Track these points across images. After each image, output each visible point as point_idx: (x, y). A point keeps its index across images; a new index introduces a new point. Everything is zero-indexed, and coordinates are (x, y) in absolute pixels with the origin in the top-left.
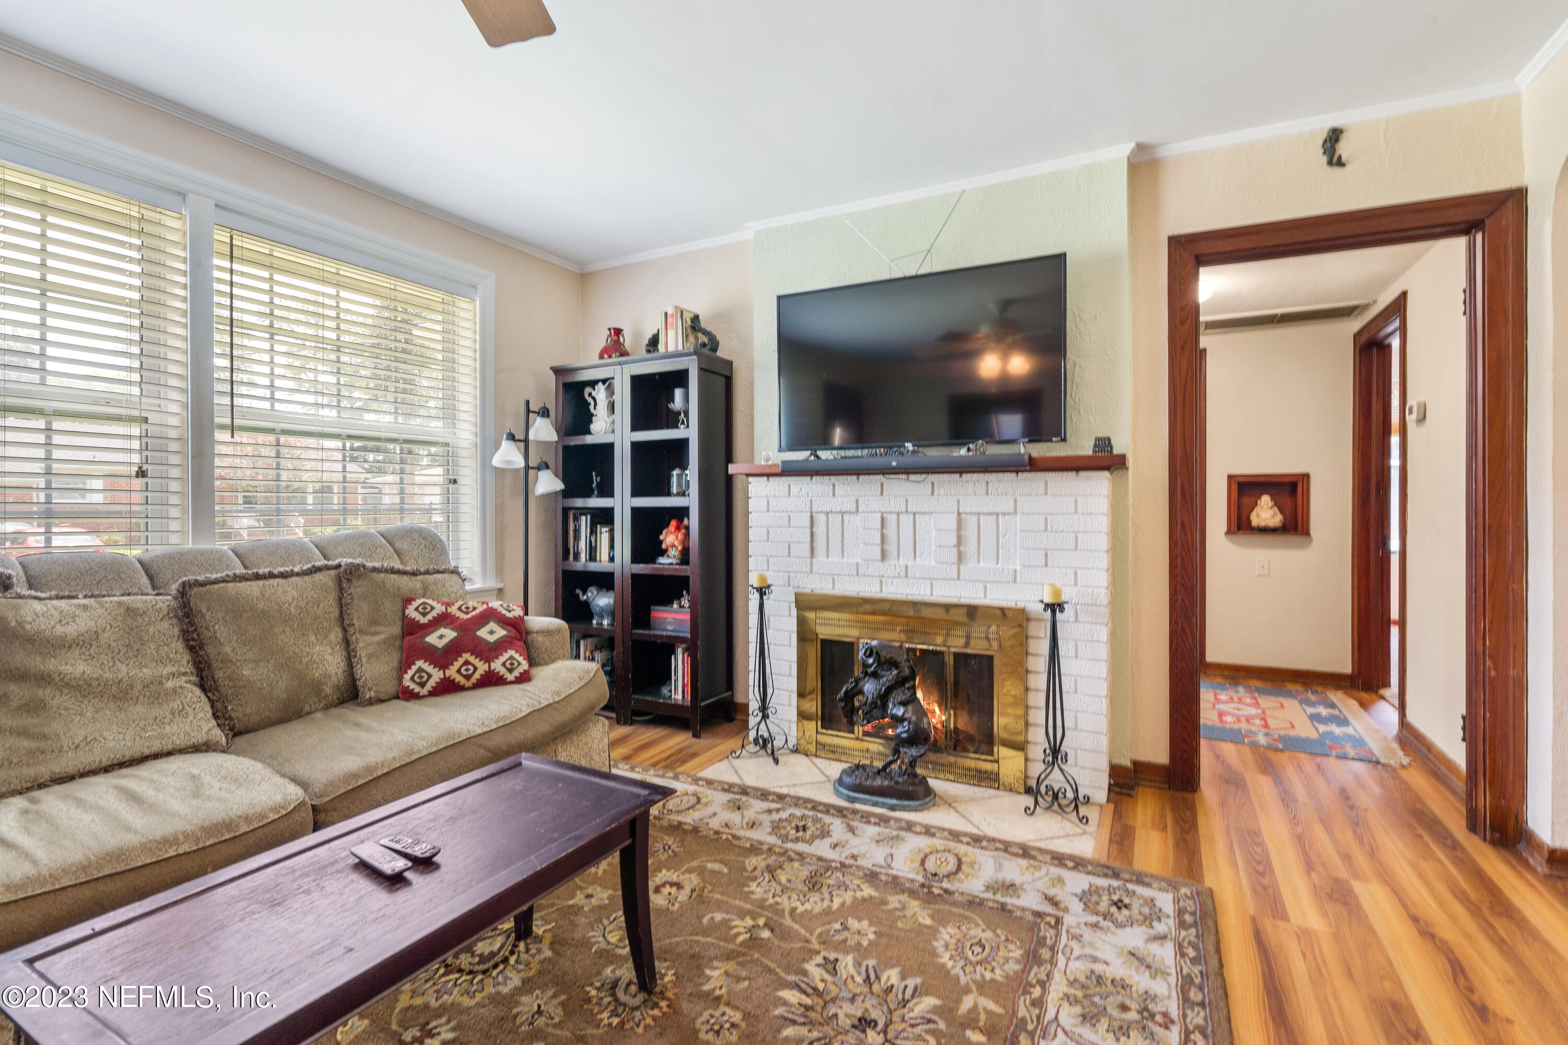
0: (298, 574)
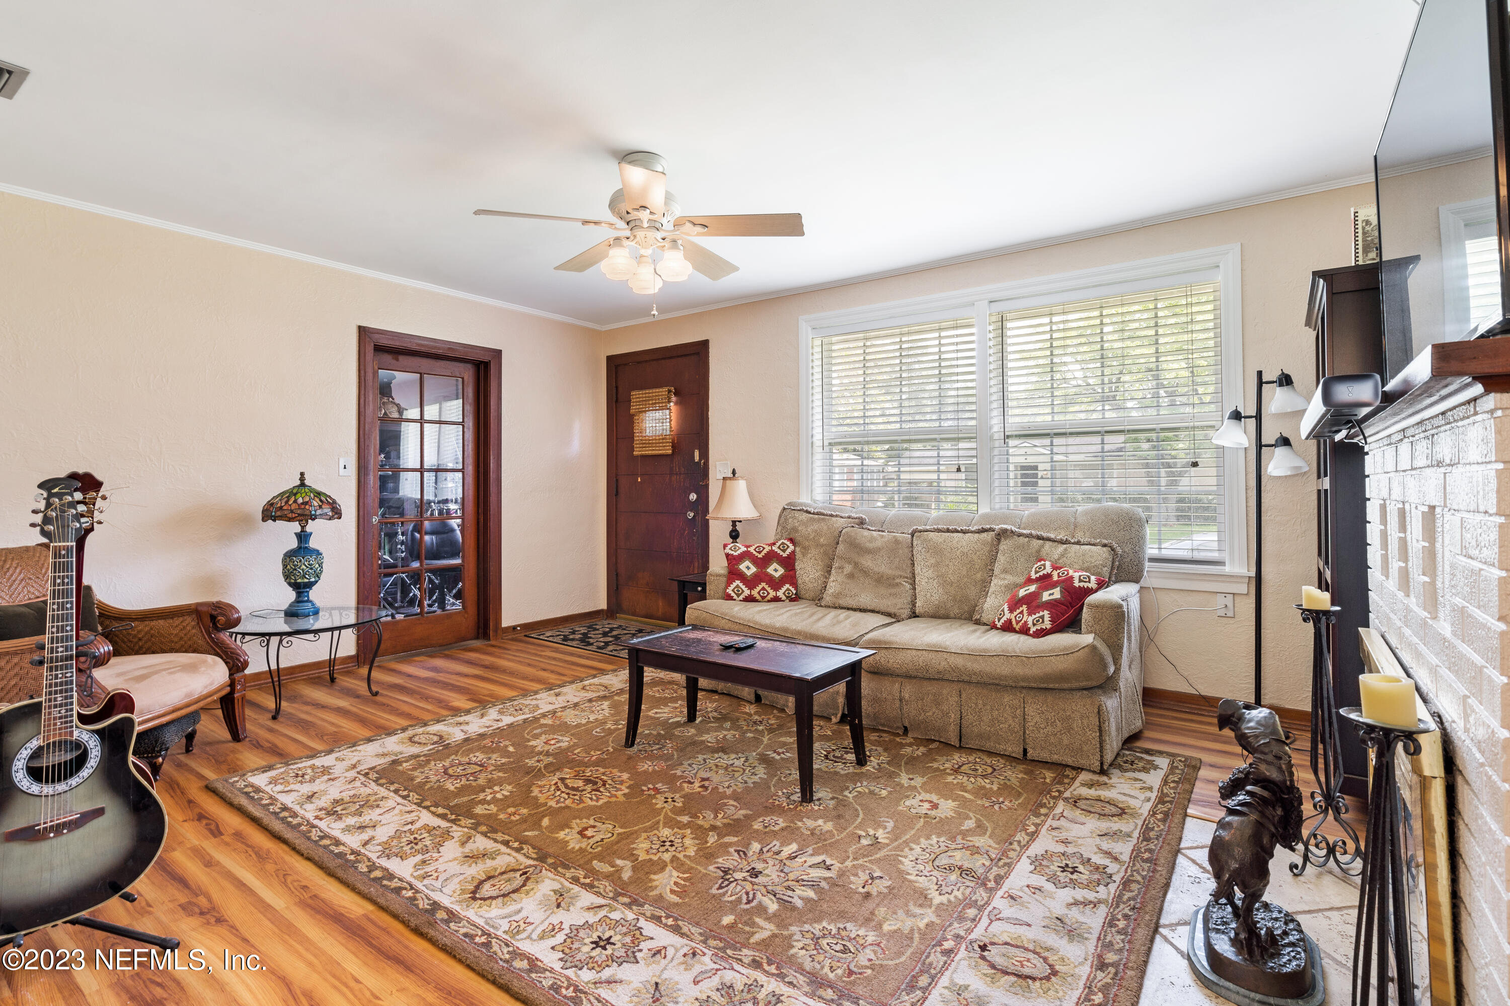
0: (972, 532)
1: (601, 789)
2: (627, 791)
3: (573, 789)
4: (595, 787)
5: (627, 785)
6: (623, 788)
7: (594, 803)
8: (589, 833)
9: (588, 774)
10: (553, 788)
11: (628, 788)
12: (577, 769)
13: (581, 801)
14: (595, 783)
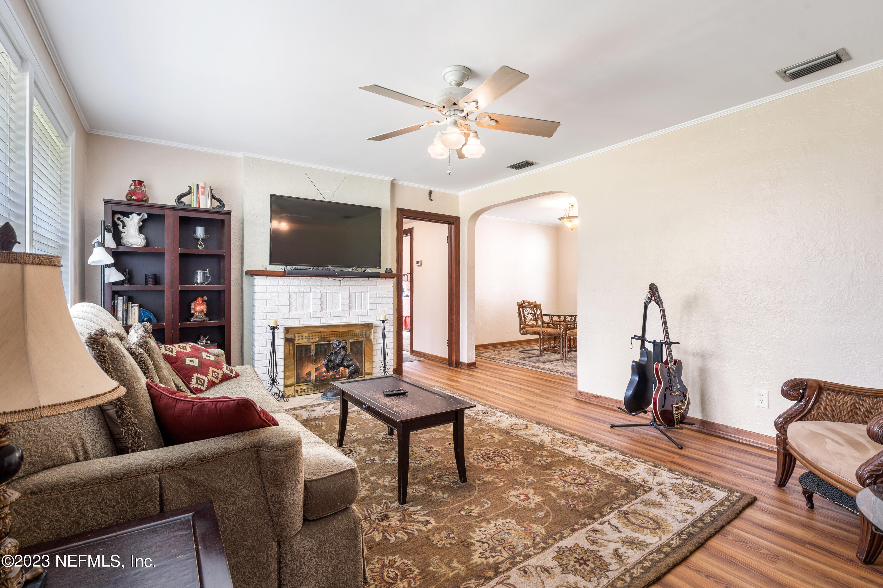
1: (484, 454)
2: (471, 451)
3: (500, 457)
4: (488, 455)
5: (471, 455)
6: (473, 453)
7: (489, 448)
8: (490, 437)
9: (492, 464)
10: (511, 458)
11: (470, 453)
12: (499, 469)
13: (495, 450)
14: (488, 458)
